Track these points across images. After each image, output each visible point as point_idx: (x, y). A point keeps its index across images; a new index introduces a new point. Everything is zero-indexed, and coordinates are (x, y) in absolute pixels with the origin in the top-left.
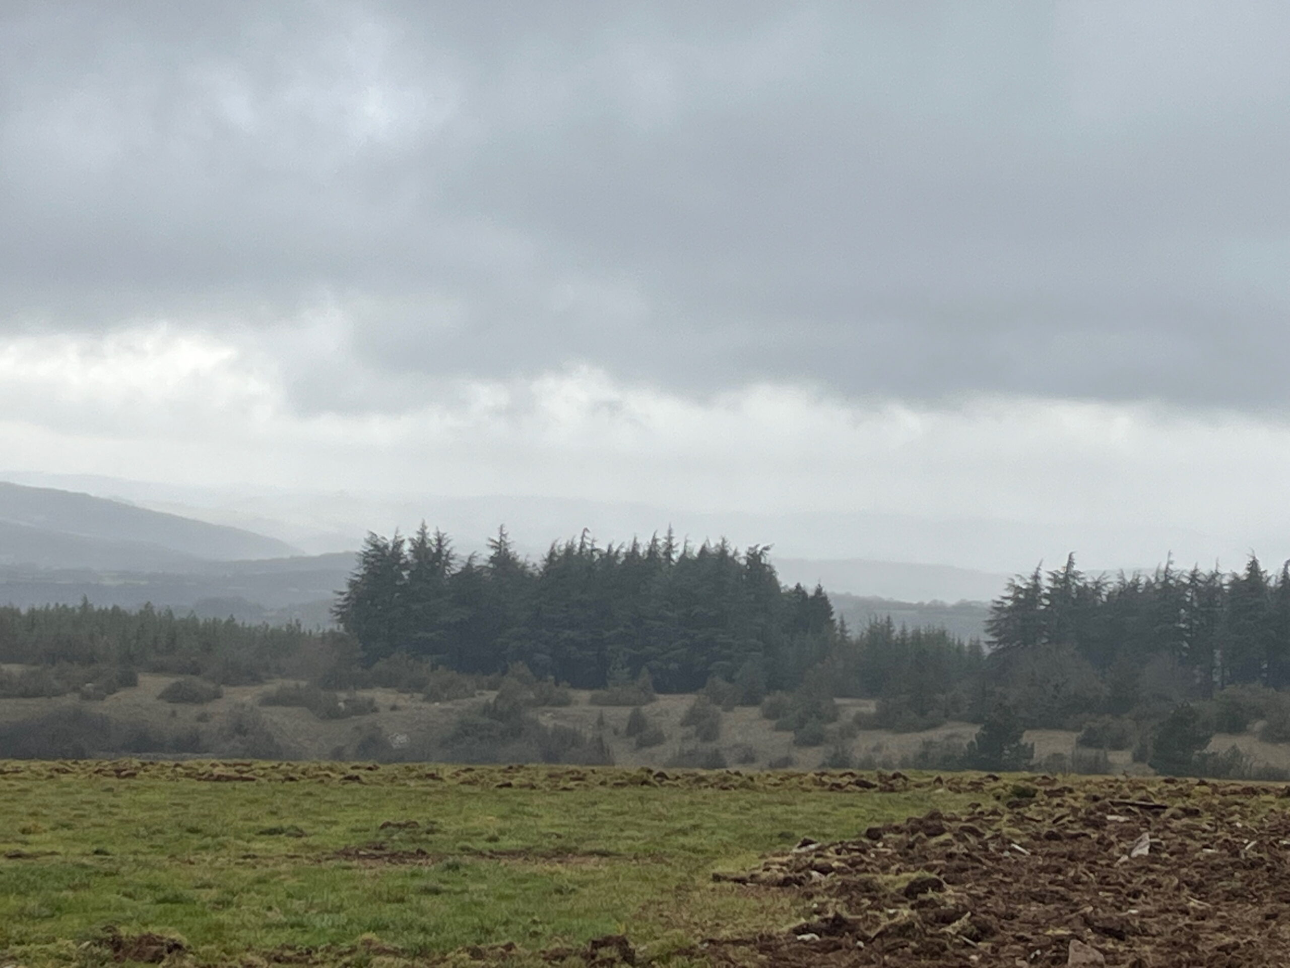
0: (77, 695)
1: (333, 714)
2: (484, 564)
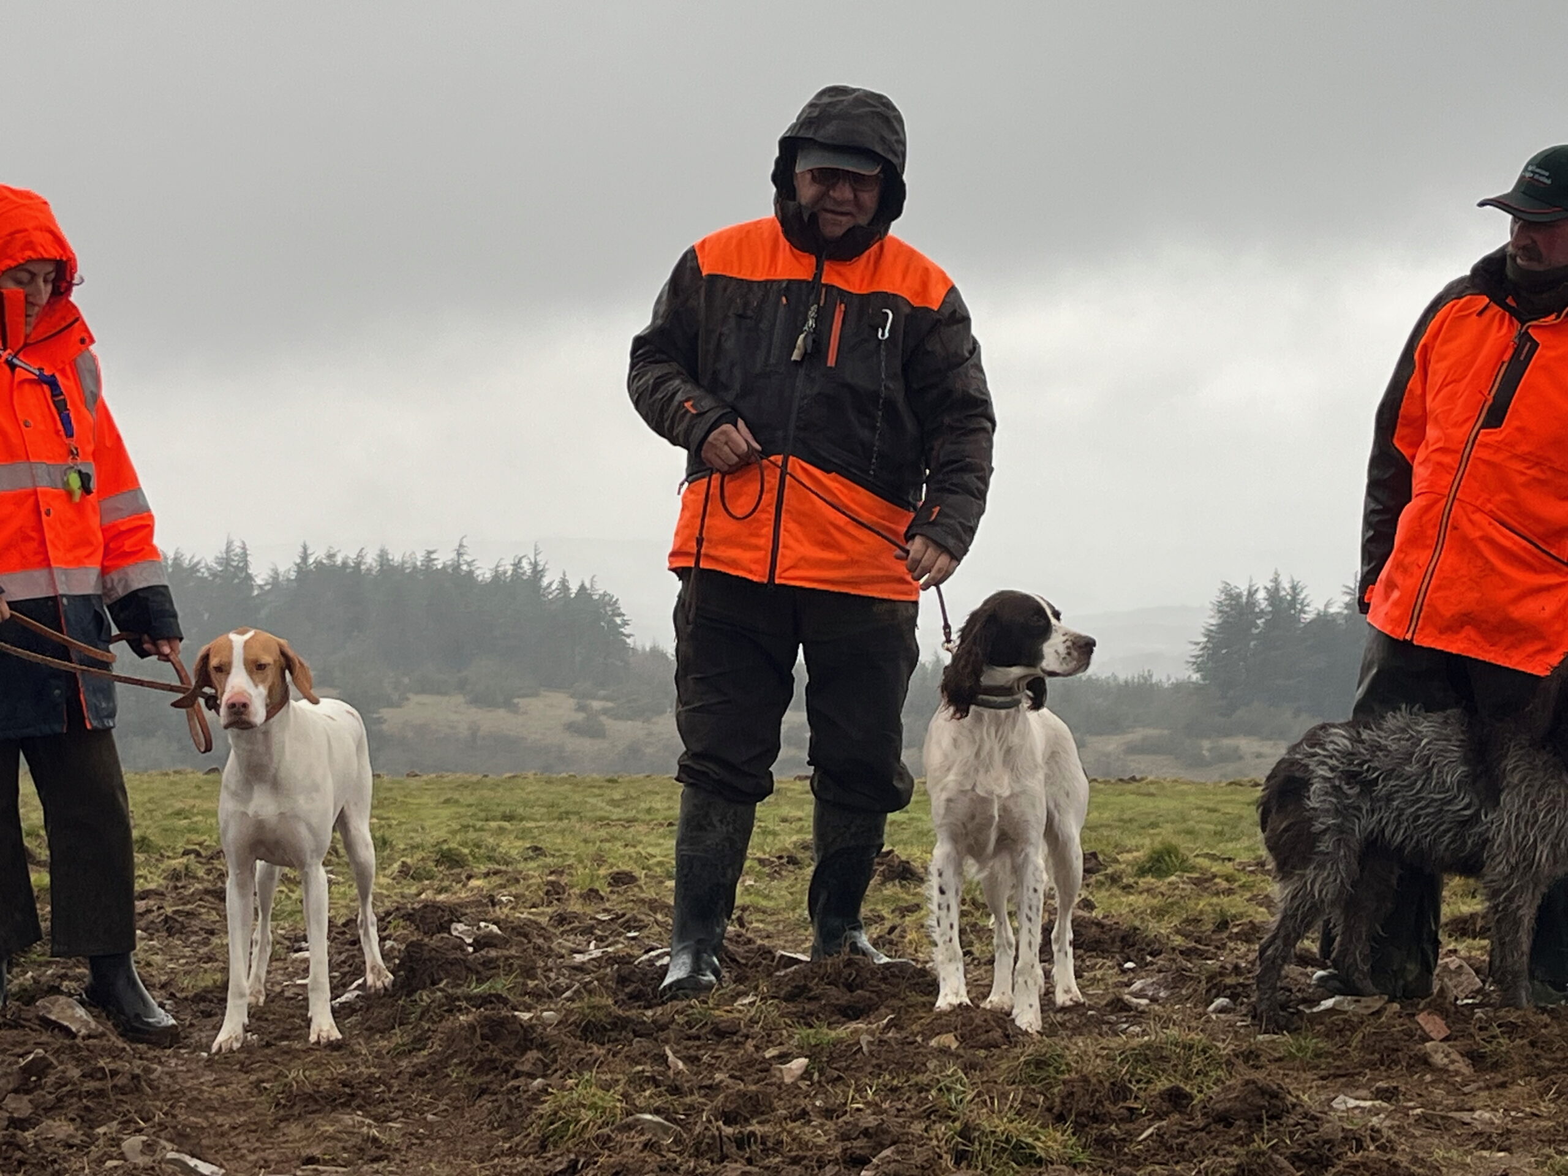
1: (1197, 762)
2: (1339, 610)
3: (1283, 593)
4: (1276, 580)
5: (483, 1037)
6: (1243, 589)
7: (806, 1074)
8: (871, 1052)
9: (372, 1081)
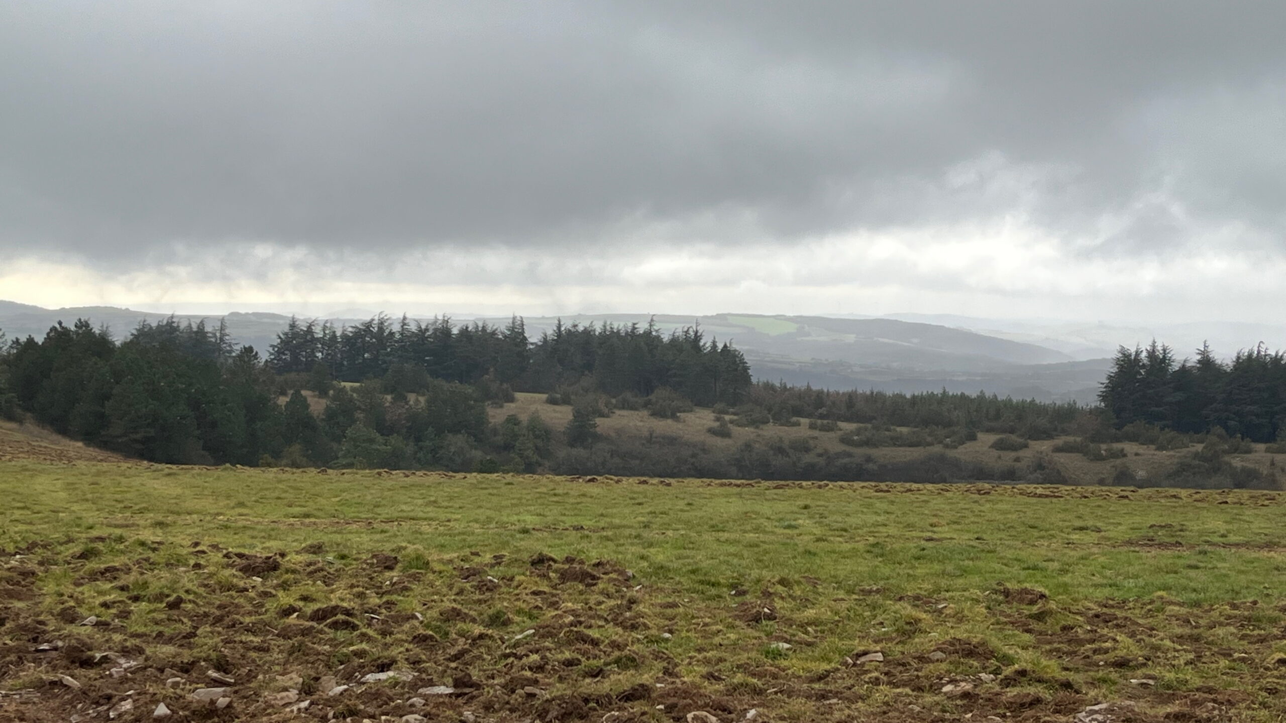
0: (941, 446)
1: (1099, 458)
2: (1194, 364)
3: (1157, 353)
4: (1154, 346)
6: (1133, 350)
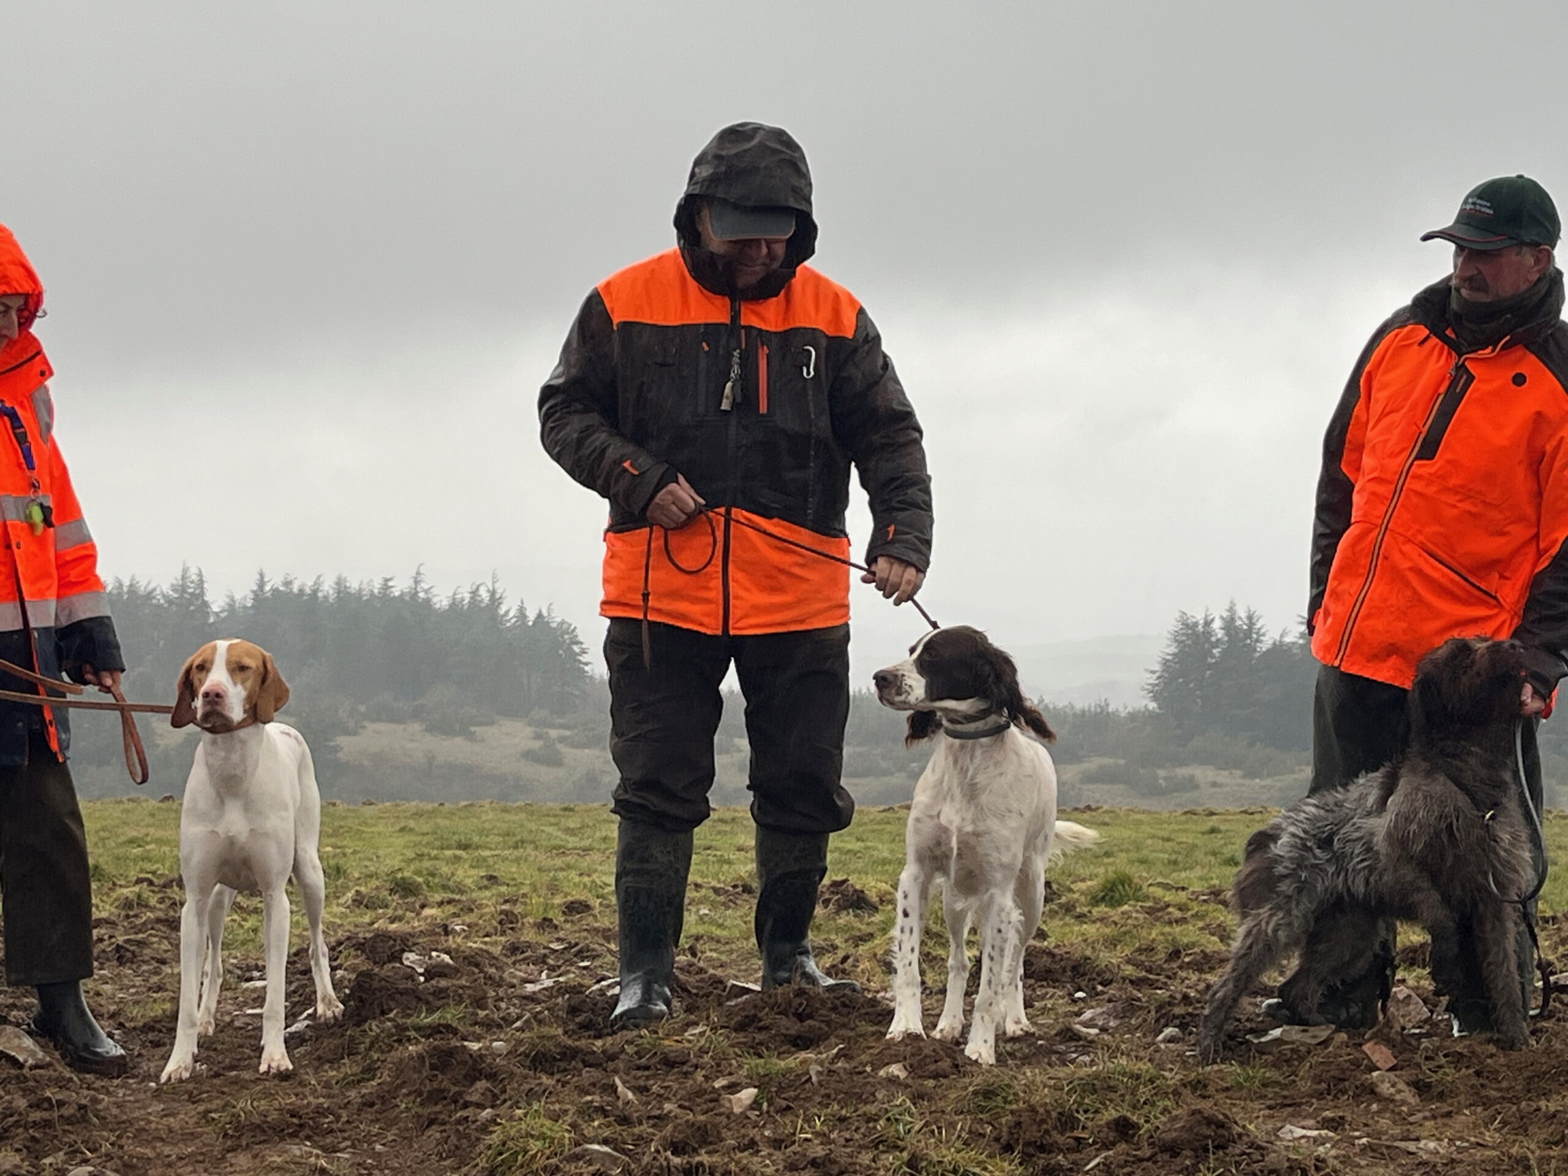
0: (903, 774)
1: (1155, 791)
2: (1294, 640)
3: (1238, 623)
4: (1231, 610)
5: (433, 1067)
6: (1200, 618)
7: (756, 1104)
8: (820, 1083)
9: (320, 1112)
